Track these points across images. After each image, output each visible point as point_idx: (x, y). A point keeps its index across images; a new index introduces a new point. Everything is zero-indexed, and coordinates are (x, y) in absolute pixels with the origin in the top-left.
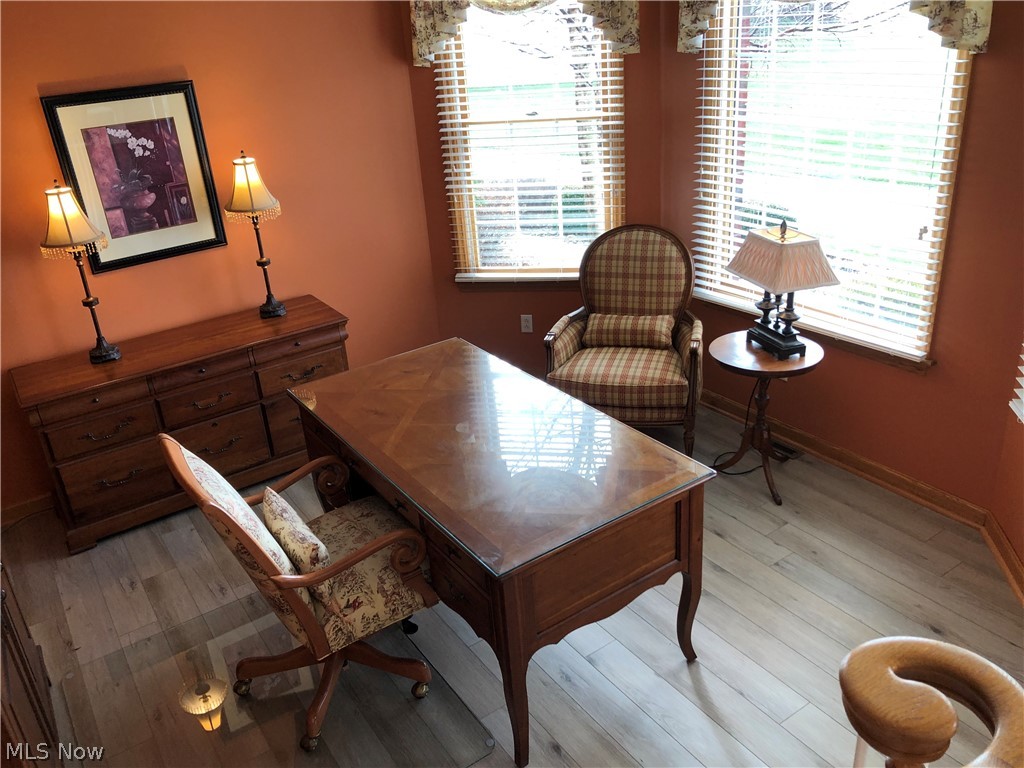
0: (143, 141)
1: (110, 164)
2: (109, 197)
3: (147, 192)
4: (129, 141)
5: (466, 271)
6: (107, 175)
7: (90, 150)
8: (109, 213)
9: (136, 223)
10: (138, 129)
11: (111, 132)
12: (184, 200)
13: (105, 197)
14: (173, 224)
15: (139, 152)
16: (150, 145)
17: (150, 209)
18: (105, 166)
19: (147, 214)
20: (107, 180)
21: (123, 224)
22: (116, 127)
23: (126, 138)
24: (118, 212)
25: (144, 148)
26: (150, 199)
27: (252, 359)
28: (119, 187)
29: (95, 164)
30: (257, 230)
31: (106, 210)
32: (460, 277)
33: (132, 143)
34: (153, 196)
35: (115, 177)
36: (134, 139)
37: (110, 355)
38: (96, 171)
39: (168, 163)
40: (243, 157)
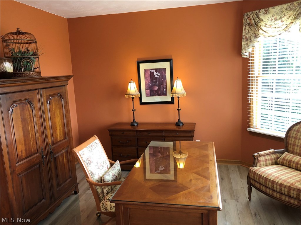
0: (158, 73)
1: (149, 78)
2: (147, 86)
3: (156, 86)
4: (154, 73)
5: (252, 128)
6: (148, 81)
7: (145, 74)
8: (146, 90)
9: (152, 93)
10: (157, 70)
11: (151, 70)
12: (165, 90)
13: (146, 86)
14: (161, 96)
15: (156, 76)
16: (159, 74)
17: (156, 91)
18: (148, 78)
19: (155, 92)
20: (147, 82)
21: (149, 93)
22: (152, 69)
23: (154, 72)
24: (148, 90)
25: (158, 75)
26: (157, 88)
27: (164, 134)
28: (150, 84)
29: (145, 78)
30: (178, 100)
31: (146, 89)
32: (250, 129)
33: (155, 74)
34: (157, 87)
35: (150, 81)
36: (155, 73)
37: (134, 124)
38: (146, 79)
39: (163, 80)
40: (178, 79)
